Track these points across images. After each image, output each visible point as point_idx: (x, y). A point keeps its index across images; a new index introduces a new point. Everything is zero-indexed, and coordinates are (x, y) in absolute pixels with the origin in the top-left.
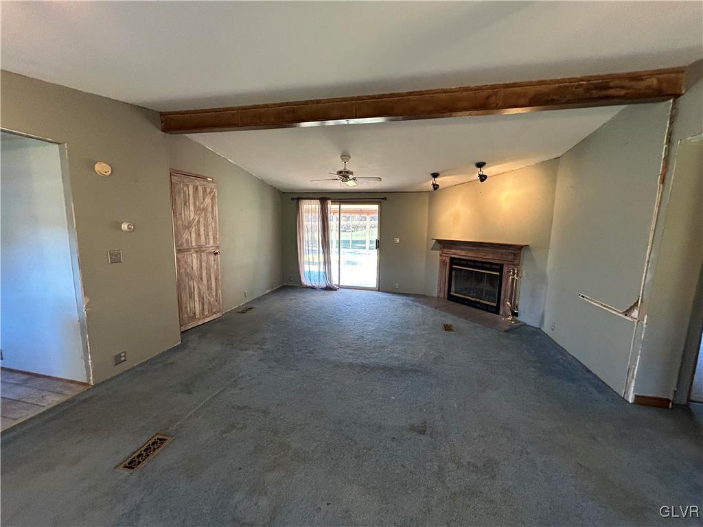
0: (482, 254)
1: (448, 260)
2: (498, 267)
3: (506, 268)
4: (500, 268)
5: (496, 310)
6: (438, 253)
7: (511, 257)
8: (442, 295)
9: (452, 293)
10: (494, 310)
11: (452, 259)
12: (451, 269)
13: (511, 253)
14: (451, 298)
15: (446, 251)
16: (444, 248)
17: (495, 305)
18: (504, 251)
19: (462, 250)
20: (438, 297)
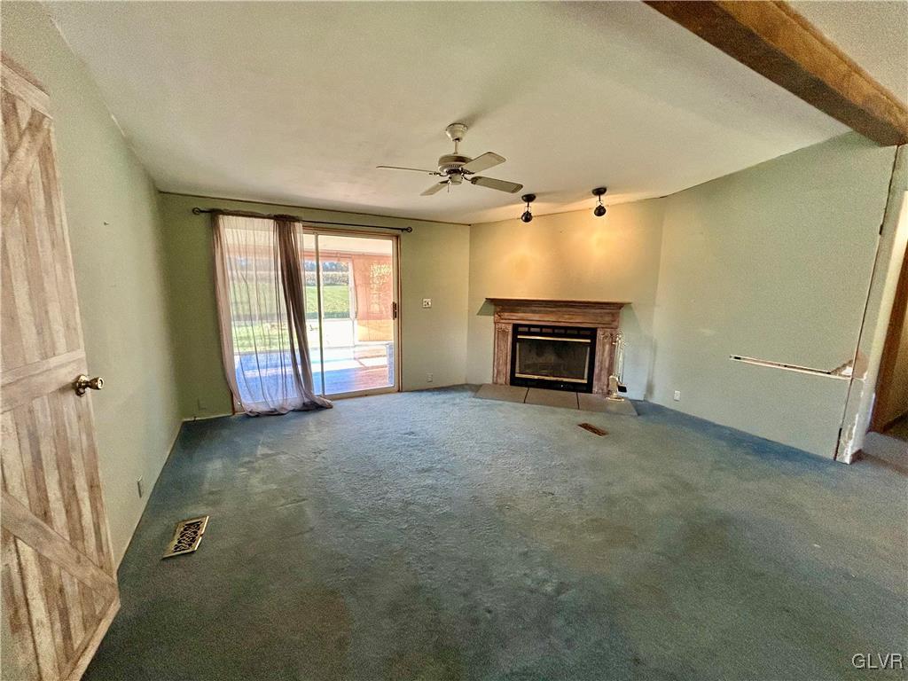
0: (567, 316)
1: (510, 328)
2: (588, 333)
3: (601, 333)
4: (592, 333)
5: (588, 388)
6: (491, 319)
7: (607, 319)
8: (502, 380)
9: (517, 375)
10: (585, 389)
11: (516, 327)
12: (515, 341)
13: (608, 313)
14: (515, 381)
15: (506, 315)
16: (504, 310)
17: (585, 382)
18: (598, 311)
19: (534, 312)
20: (495, 383)
